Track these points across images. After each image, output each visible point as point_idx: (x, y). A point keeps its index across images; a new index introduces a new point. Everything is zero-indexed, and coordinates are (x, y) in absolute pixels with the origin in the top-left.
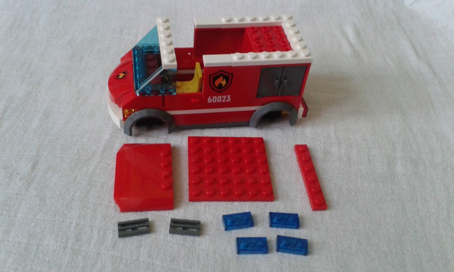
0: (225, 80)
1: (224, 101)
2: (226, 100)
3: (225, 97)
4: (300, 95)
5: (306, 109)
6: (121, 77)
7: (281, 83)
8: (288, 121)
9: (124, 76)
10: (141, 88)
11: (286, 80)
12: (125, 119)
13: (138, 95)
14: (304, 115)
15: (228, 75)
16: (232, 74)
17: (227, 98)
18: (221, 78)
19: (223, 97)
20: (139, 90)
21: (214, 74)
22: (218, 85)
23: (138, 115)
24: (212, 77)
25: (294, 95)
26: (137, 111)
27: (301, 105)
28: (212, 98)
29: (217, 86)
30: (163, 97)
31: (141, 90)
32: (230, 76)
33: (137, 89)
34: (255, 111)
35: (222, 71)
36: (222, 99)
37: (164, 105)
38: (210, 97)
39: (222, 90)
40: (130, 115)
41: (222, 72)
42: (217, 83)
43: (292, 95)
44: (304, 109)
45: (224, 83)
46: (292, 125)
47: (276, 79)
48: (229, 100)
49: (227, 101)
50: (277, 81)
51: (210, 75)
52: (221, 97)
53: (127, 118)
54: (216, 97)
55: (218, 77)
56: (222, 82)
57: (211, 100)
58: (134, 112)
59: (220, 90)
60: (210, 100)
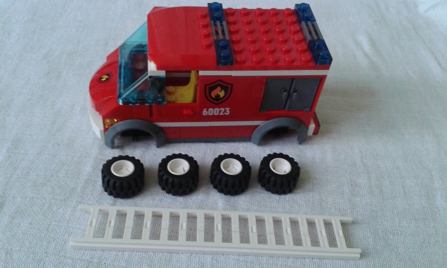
0: (223, 91)
1: (221, 114)
2: (224, 113)
3: (223, 109)
4: (311, 110)
5: (318, 125)
6: (104, 79)
7: (289, 96)
8: (297, 138)
9: (107, 79)
10: (124, 96)
11: (295, 94)
12: (106, 130)
13: (121, 103)
14: (316, 132)
15: (227, 85)
16: (232, 85)
17: (225, 111)
18: (219, 88)
19: (221, 109)
20: (122, 98)
21: (210, 84)
22: (216, 96)
23: (121, 126)
24: (208, 87)
25: (304, 110)
26: (120, 121)
27: (312, 121)
28: (207, 110)
29: (214, 97)
30: (151, 107)
31: (124, 98)
32: (230, 86)
33: (120, 96)
34: (258, 126)
35: (219, 80)
36: (220, 111)
37: (151, 115)
38: (205, 109)
39: (219, 102)
40: (112, 125)
41: (219, 82)
42: (213, 94)
43: (303, 110)
44: (316, 126)
45: (222, 94)
46: (300, 143)
47: (284, 91)
48: (228, 113)
49: (226, 114)
50: (285, 93)
51: (206, 85)
52: (218, 109)
53: (108, 128)
54: (212, 109)
55: (215, 87)
56: (219, 93)
57: (207, 112)
58: (117, 122)
59: (217, 102)
60: (205, 112)
